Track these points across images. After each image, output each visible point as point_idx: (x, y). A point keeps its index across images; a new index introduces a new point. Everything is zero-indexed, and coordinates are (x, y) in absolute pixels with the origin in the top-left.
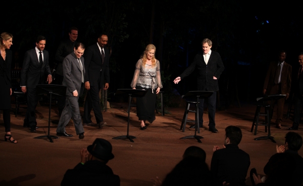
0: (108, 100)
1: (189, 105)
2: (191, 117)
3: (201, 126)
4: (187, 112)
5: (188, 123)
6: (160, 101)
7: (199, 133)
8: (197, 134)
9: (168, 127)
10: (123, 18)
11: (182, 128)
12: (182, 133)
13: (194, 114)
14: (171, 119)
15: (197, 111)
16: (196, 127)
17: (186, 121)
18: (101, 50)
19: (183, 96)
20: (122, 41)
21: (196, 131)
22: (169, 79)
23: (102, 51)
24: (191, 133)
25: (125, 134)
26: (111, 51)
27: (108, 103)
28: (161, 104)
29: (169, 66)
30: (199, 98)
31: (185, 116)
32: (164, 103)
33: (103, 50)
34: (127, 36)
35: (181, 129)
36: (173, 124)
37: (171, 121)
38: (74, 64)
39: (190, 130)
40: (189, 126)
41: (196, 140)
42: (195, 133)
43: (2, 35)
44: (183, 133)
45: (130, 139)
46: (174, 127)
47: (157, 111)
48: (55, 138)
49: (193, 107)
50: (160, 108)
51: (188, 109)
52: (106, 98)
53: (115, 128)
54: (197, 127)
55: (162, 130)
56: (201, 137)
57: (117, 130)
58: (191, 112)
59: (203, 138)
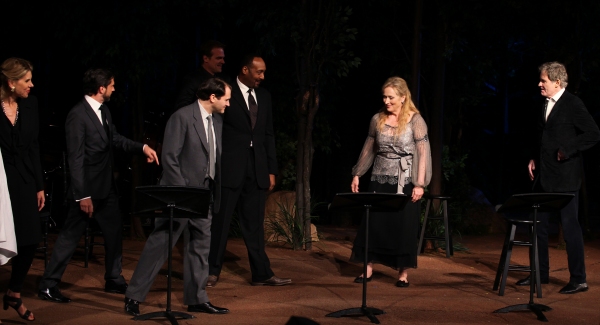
0: (314, 222)
1: (514, 228)
2: (520, 258)
3: (546, 279)
4: (508, 247)
5: (511, 274)
6: (442, 221)
7: (539, 296)
8: (536, 301)
9: (464, 283)
10: (346, 18)
11: (497, 287)
12: (497, 297)
13: (528, 249)
14: (469, 264)
15: (533, 242)
16: (533, 284)
17: (506, 269)
18: (246, 97)
19: (498, 207)
20: (345, 75)
21: (532, 291)
22: (463, 165)
23: (250, 97)
24: (521, 298)
25: (358, 303)
26: (317, 100)
27: (313, 229)
28: (445, 228)
29: (461, 134)
30: (538, 209)
31: (504, 257)
32: (453, 225)
33: (253, 94)
34: (357, 62)
35: (495, 288)
36: (475, 276)
37: (470, 270)
38: (192, 132)
39: (518, 291)
40: (516, 281)
41: (534, 315)
42: (531, 297)
43: (5, 66)
44: (501, 298)
45: (370, 317)
46: (477, 285)
47: (433, 245)
48: (185, 317)
49: (525, 235)
50: (441, 237)
51: (512, 237)
52: (308, 215)
53: (333, 289)
54: (535, 282)
55: (448, 291)
56: (546, 308)
57: (338, 296)
58: (518, 245)
59: (549, 309)
